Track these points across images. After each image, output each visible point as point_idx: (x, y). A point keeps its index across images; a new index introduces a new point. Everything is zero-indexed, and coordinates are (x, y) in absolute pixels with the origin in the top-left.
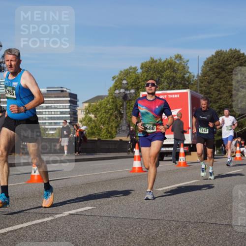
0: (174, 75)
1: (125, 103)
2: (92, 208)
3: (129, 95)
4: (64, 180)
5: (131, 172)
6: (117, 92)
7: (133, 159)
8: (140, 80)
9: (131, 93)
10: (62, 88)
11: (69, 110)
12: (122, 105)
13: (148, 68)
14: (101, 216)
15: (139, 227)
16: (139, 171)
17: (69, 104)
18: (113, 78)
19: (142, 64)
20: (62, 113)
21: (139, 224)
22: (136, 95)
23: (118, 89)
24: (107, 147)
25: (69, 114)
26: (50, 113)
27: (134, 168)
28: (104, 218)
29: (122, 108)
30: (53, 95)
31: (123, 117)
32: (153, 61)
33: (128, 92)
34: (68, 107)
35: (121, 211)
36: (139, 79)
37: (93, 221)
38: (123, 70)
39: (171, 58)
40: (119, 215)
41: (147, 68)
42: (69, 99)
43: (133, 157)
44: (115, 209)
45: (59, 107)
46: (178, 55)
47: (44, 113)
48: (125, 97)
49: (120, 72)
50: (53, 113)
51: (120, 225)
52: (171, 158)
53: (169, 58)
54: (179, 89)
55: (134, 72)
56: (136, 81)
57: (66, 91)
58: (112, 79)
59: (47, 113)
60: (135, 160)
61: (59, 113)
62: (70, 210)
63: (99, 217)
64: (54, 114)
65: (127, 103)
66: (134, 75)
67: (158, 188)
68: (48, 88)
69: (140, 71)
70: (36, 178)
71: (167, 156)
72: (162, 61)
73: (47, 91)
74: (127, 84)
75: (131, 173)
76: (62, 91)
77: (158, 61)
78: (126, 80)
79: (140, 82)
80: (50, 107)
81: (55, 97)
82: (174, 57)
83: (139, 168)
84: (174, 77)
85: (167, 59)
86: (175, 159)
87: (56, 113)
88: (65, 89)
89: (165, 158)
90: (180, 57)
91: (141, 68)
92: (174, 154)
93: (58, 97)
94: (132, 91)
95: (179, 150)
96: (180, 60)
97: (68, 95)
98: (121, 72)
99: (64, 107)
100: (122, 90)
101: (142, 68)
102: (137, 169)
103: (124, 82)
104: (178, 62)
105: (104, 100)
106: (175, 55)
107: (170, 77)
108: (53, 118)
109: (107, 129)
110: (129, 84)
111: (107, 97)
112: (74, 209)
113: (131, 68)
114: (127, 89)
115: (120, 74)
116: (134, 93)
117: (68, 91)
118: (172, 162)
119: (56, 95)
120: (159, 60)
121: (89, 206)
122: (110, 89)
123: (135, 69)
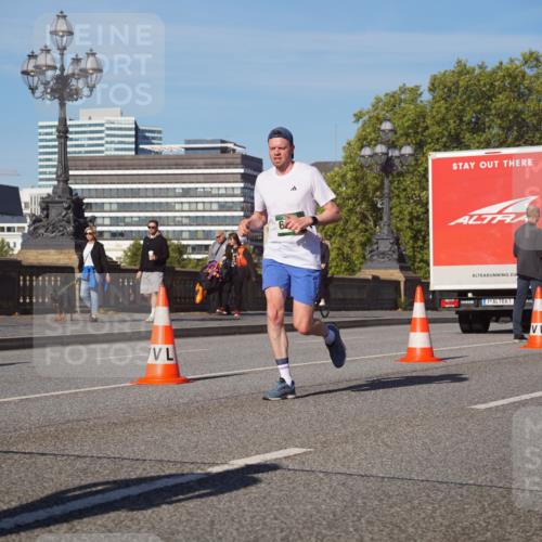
0: (520, 106)
1: (386, 182)
2: (304, 450)
3: (397, 162)
4: (230, 379)
5: (402, 360)
6: (367, 151)
7: (408, 326)
8: (429, 122)
9: (403, 155)
10: (223, 142)
11: (242, 199)
12: (380, 188)
13: (449, 90)
14: (326, 473)
15: (427, 502)
16: (423, 360)
17: (242, 185)
18: (355, 115)
19: (434, 78)
20: (223, 207)
21: (428, 496)
22: (417, 160)
23: (369, 145)
24: (341, 296)
25: (242, 210)
26: (193, 207)
27: (411, 351)
28: (334, 478)
29: (378, 193)
30: (201, 162)
31: (381, 219)
32: (463, 70)
33: (396, 153)
34: (238, 192)
35: (378, 461)
36: (424, 117)
37: (307, 485)
38: (382, 96)
39: (512, 61)
40: (374, 472)
41: (445, 87)
42: (242, 171)
43: (409, 321)
44: (363, 456)
45: (214, 192)
46: (531, 54)
47: (178, 207)
48: (388, 166)
49: (373, 101)
50: (200, 207)
51: (376, 496)
52: (510, 326)
53: (506, 62)
54: (532, 144)
55: (413, 101)
56: (418, 124)
57: (234, 150)
58: (354, 119)
59: (186, 207)
60: (414, 330)
61: (215, 207)
62: (247, 456)
63: (321, 475)
64: (204, 211)
65: (391, 182)
66: (412, 107)
67: (476, 404)
68: (188, 142)
69: (426, 97)
70: (159, 372)
71: (497, 321)
72: (489, 69)
73: (187, 149)
74: (394, 131)
75: (404, 363)
76: (224, 150)
77: (477, 71)
78: (389, 120)
79: (427, 128)
80: (192, 193)
81: (207, 166)
82: (521, 58)
83: (424, 350)
84: (518, 114)
85: (501, 63)
86: (520, 329)
87: (208, 207)
88: (231, 146)
89: (493, 326)
90: (537, 60)
91: (430, 90)
92: (517, 315)
93: (214, 166)
94: (407, 150)
95: (532, 305)
96: (536, 66)
97: (239, 161)
98: (378, 100)
99: (230, 192)
100: (380, 149)
101: (432, 89)
102: (418, 352)
103: (387, 126)
104: (530, 72)
105: (332, 173)
106: (524, 55)
107: (507, 111)
108: (200, 221)
109: (339, 249)
110: (400, 132)
111: (339, 164)
112: (258, 453)
113: (403, 90)
114: (392, 145)
115: (375, 107)
116: (410, 155)
117: (238, 149)
118: (512, 336)
119: (209, 161)
120: (481, 67)
121: (297, 446)
122: (349, 144)
123: (415, 92)
